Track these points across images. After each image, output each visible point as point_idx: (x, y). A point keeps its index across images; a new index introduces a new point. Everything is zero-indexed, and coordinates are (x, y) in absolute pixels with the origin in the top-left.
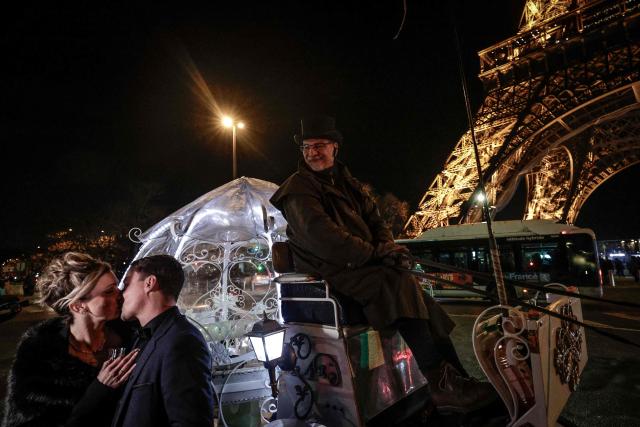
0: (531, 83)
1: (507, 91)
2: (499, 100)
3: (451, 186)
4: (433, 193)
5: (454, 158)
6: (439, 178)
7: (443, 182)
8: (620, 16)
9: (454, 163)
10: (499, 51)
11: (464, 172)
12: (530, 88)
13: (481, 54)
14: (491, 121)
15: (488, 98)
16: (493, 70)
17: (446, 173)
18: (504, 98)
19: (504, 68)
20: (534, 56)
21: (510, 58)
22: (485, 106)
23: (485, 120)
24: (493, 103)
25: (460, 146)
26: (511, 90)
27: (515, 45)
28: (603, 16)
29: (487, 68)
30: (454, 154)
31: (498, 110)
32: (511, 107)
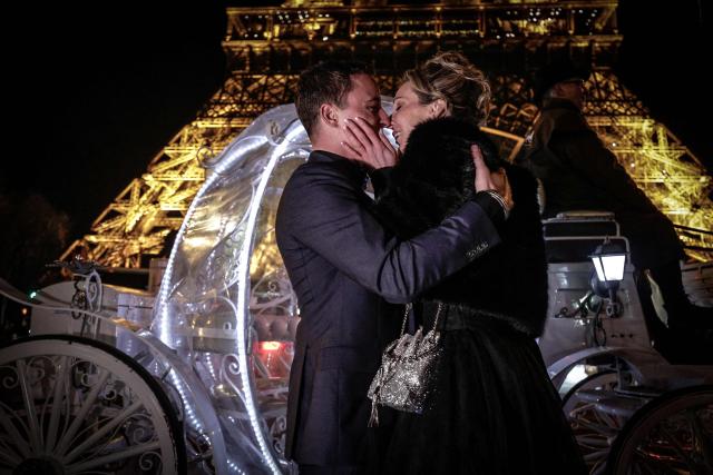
0: (289, 81)
1: (257, 80)
2: (244, 90)
3: (155, 202)
4: (121, 208)
5: (166, 158)
6: (135, 185)
7: (142, 193)
8: (391, 36)
9: (164, 166)
10: (254, 19)
11: (178, 185)
12: (286, 86)
13: (232, 12)
14: (230, 116)
15: (230, 81)
16: (244, 43)
17: (149, 178)
18: (250, 89)
19: (258, 47)
20: (298, 45)
21: (267, 35)
22: (224, 92)
23: (222, 112)
24: (235, 91)
25: (178, 141)
26: (262, 81)
27: (276, 21)
28: (375, 28)
29: (236, 37)
30: (167, 151)
31: (240, 103)
32: (259, 104)
